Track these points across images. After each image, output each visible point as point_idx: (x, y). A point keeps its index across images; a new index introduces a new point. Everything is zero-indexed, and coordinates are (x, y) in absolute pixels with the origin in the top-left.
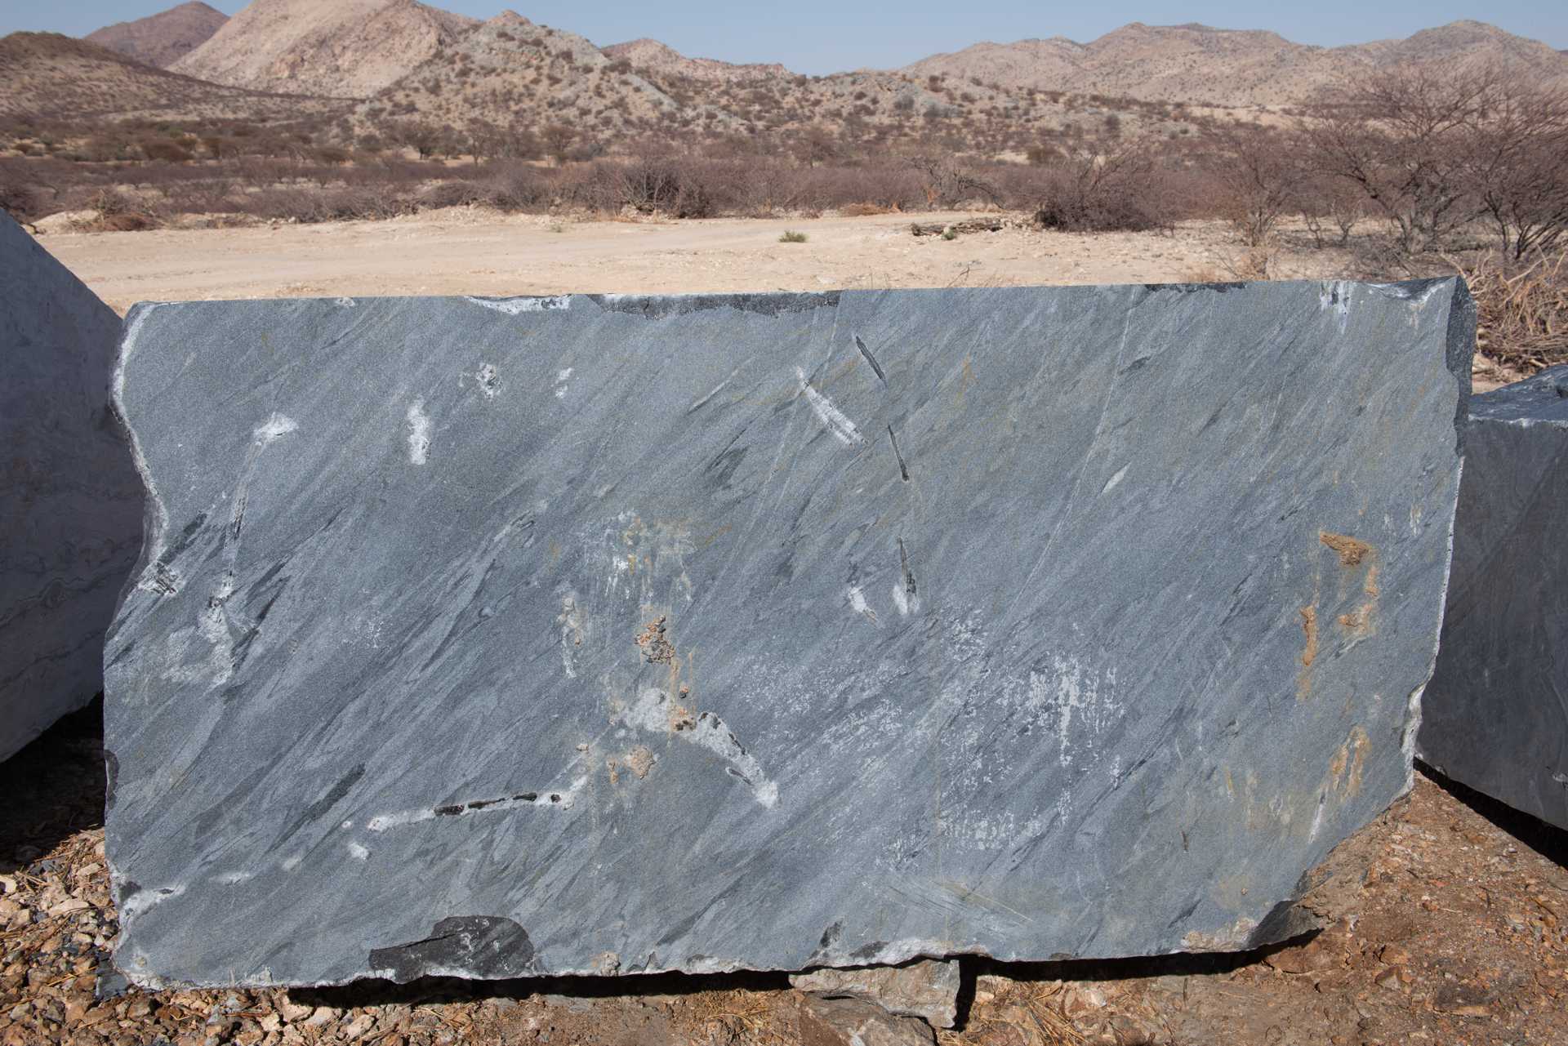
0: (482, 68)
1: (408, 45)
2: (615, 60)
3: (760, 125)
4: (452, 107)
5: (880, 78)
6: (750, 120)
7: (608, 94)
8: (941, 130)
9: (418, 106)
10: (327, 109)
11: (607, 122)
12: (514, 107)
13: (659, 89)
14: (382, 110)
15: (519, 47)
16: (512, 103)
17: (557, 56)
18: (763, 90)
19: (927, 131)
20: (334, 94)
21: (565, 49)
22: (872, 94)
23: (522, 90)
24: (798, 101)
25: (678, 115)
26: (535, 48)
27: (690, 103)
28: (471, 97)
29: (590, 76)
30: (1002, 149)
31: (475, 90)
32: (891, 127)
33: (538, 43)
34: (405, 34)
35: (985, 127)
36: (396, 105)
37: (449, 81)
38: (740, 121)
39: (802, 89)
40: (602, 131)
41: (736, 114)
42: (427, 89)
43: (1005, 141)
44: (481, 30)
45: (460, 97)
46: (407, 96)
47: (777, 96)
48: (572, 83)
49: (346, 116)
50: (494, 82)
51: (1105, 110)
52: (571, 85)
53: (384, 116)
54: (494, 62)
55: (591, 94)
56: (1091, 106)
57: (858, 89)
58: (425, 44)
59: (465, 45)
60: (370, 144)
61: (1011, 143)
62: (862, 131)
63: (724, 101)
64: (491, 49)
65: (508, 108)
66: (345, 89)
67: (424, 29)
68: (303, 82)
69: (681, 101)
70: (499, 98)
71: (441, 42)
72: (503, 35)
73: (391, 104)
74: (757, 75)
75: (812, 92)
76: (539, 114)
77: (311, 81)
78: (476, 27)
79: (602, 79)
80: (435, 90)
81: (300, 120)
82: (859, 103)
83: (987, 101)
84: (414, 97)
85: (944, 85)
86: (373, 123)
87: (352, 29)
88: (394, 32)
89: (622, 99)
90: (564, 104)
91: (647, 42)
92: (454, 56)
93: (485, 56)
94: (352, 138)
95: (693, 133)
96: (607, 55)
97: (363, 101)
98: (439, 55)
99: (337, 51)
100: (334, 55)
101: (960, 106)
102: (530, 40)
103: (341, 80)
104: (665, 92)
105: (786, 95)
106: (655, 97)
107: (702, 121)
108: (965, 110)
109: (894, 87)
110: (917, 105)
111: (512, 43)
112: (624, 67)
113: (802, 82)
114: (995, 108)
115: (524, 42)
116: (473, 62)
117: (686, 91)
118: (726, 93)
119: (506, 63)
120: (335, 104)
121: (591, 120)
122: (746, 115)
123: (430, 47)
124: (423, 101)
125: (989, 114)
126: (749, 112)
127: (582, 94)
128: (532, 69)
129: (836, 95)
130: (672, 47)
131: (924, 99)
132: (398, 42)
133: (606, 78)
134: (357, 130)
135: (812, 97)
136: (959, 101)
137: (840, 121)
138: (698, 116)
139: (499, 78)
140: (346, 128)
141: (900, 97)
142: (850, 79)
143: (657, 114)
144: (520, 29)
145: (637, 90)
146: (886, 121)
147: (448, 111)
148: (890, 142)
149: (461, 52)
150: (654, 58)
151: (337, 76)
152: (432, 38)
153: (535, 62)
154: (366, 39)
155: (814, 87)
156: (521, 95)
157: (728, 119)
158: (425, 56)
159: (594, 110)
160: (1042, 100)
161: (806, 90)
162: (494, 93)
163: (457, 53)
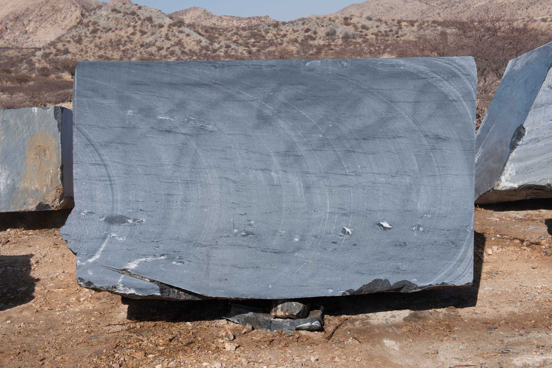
0: (104, 28)
1: (65, 18)
2: (175, 21)
3: (254, 49)
4: (89, 50)
5: (318, 21)
6: (249, 47)
7: (172, 38)
8: (350, 45)
9: (70, 50)
10: (20, 54)
11: (172, 53)
12: (122, 48)
13: (200, 34)
14: (50, 53)
15: (124, 16)
16: (121, 46)
17: (144, 20)
18: (256, 31)
19: (343, 47)
20: (25, 46)
21: (148, 16)
22: (313, 29)
23: (126, 39)
24: (274, 35)
25: (210, 47)
26: (132, 17)
27: (216, 40)
28: (99, 44)
29: (162, 29)
30: (384, 53)
31: (101, 40)
32: (324, 46)
33: (133, 13)
34: (63, 12)
35: (374, 42)
36: (58, 50)
37: (86, 36)
38: (244, 48)
39: (276, 29)
40: (170, 58)
41: (241, 45)
42: (75, 41)
43: (385, 49)
44: (103, 8)
45: (93, 44)
46: (64, 45)
47: (263, 33)
48: (153, 34)
49: (31, 58)
50: (111, 35)
51: (439, 28)
52: (152, 35)
53: (51, 56)
54: (110, 25)
55: (163, 39)
56: (432, 27)
57: (306, 27)
58: (74, 17)
59: (94, 17)
60: (45, 72)
61: (388, 50)
62: (309, 49)
63: (235, 38)
64: (109, 18)
65: (119, 49)
66: (31, 43)
67: (73, 9)
68: (7, 40)
69: (212, 39)
70: (114, 44)
71: (82, 15)
72: (114, 10)
73: (55, 50)
74: (254, 22)
75: (281, 30)
76: (136, 51)
77: (12, 39)
78: (100, 7)
79: (169, 31)
80: (79, 41)
81: (6, 61)
82: (307, 34)
83: (375, 28)
84: (68, 45)
85: (352, 21)
86: (46, 61)
87: (33, 11)
88: (57, 11)
89: (180, 41)
90: (149, 45)
91: (195, 8)
92: (88, 23)
93: (105, 22)
94: (34, 69)
95: (219, 56)
96: (171, 18)
97: (40, 49)
98: (80, 23)
99: (26, 22)
100: (24, 25)
101: (361, 32)
102: (129, 12)
103: (29, 38)
104: (203, 36)
105: (268, 32)
106: (198, 39)
107: (223, 50)
108: (363, 34)
109: (325, 25)
110: (338, 33)
111: (119, 14)
112: (180, 23)
113: (276, 25)
114: (380, 32)
115: (126, 14)
116: (99, 26)
117: (214, 34)
118: (236, 34)
119: (117, 25)
120: (25, 51)
121: (164, 52)
122: (246, 45)
123: (77, 18)
124: (73, 48)
125: (377, 35)
126: (248, 43)
127: (159, 39)
128: (131, 28)
129: (294, 31)
130: (208, 10)
131: (341, 30)
132: (59, 16)
133: (171, 30)
134: (37, 65)
135: (282, 33)
136: (360, 30)
137: (297, 45)
138: (221, 47)
139: (113, 33)
140: (31, 64)
141: (328, 30)
142: (301, 22)
143: (199, 47)
144: (124, 7)
145: (188, 35)
146: (322, 42)
147: (87, 52)
148: (323, 54)
149: (92, 21)
150: (199, 17)
151: (26, 36)
152: (78, 13)
153: (132, 24)
154: (41, 15)
155: (282, 27)
156: (126, 41)
157: (237, 48)
158: (74, 23)
159: (165, 47)
160: (405, 25)
161: (278, 29)
162: (111, 41)
163: (90, 21)
